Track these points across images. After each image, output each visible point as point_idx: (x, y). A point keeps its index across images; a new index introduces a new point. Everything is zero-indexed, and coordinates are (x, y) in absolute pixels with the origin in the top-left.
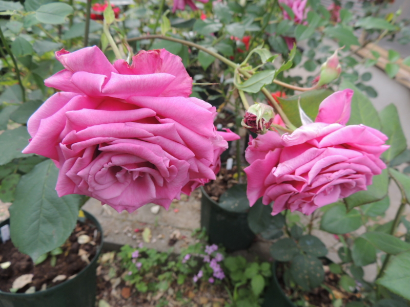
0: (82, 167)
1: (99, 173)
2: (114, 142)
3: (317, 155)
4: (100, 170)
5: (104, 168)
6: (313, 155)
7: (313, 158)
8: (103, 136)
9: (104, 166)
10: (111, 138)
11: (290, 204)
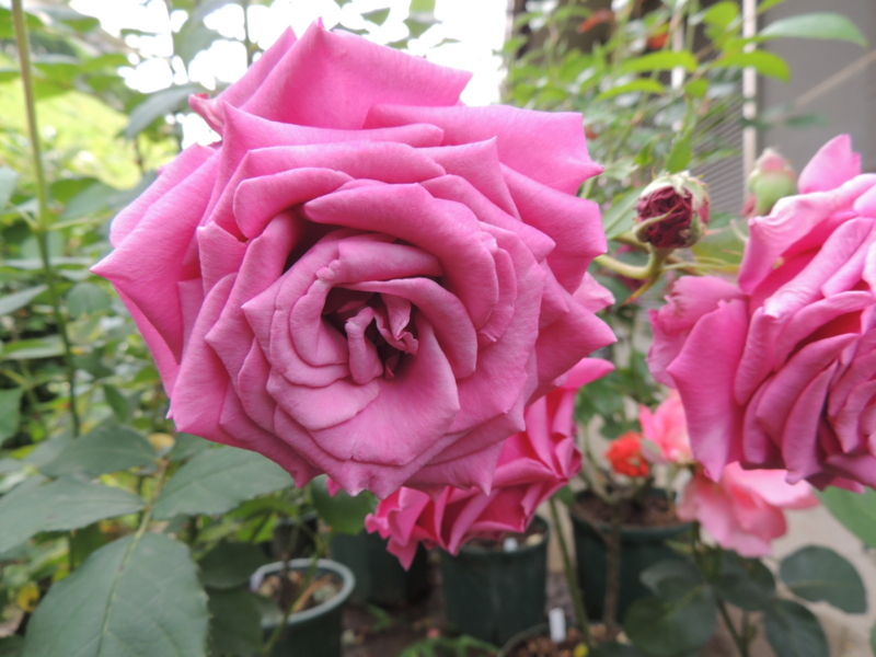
0: (252, 290)
1: (303, 300)
2: (346, 184)
3: (860, 235)
4: (305, 293)
5: (317, 282)
6: (850, 240)
7: (852, 249)
8: (319, 166)
9: (318, 274)
10: (340, 174)
11: (835, 418)
